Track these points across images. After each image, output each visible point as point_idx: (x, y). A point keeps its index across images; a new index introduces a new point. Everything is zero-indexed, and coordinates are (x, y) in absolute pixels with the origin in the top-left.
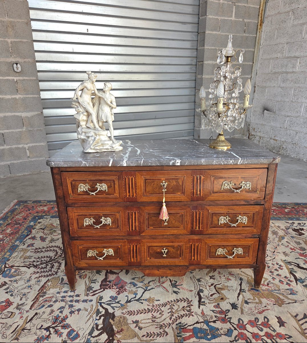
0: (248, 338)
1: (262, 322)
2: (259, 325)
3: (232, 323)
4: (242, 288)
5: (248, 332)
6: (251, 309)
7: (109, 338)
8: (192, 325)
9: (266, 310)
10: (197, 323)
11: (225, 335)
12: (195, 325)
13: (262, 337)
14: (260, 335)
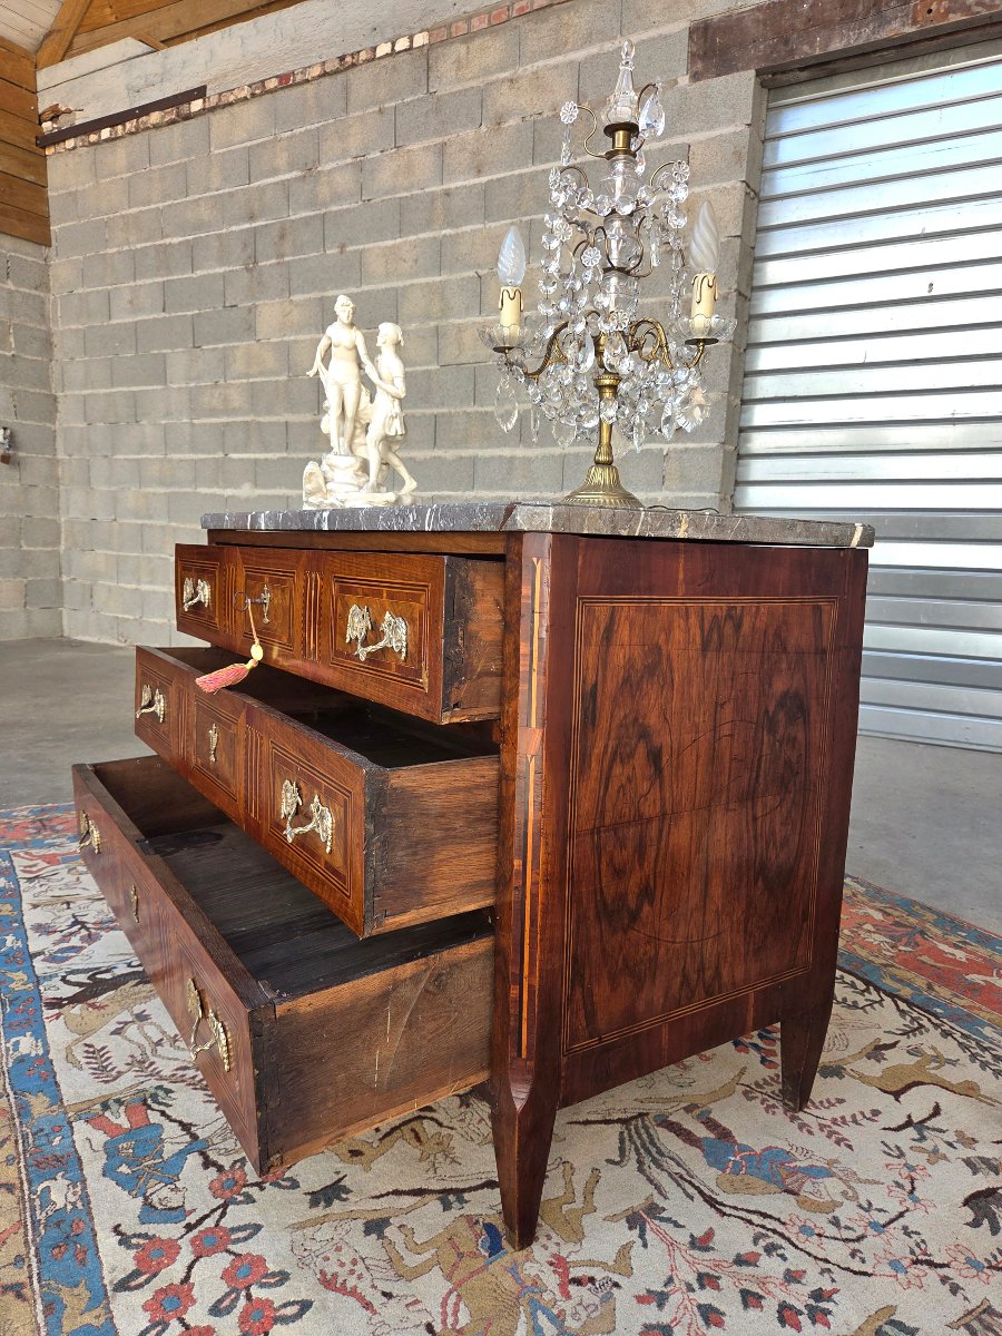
0: (155, 1275)
1: (269, 1303)
2: (249, 1297)
3: (226, 1209)
4: (466, 1196)
5: (190, 1268)
6: (339, 1249)
7: (65, 999)
8: (168, 1117)
9: (361, 1298)
10: (186, 1127)
11: (148, 1204)
12: (176, 1124)
13: (174, 1323)
14: (185, 1310)
